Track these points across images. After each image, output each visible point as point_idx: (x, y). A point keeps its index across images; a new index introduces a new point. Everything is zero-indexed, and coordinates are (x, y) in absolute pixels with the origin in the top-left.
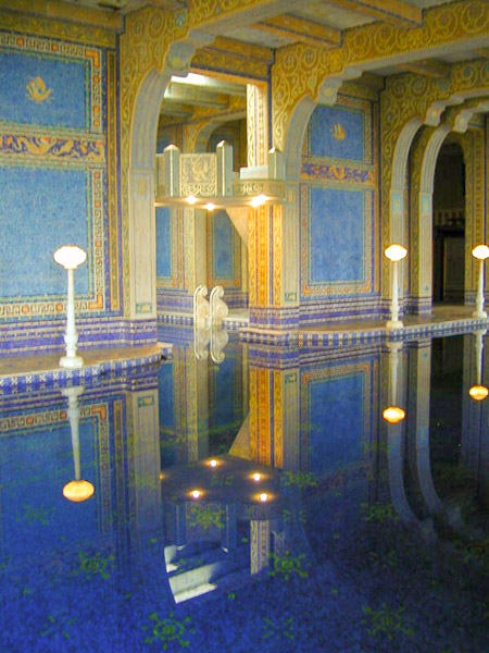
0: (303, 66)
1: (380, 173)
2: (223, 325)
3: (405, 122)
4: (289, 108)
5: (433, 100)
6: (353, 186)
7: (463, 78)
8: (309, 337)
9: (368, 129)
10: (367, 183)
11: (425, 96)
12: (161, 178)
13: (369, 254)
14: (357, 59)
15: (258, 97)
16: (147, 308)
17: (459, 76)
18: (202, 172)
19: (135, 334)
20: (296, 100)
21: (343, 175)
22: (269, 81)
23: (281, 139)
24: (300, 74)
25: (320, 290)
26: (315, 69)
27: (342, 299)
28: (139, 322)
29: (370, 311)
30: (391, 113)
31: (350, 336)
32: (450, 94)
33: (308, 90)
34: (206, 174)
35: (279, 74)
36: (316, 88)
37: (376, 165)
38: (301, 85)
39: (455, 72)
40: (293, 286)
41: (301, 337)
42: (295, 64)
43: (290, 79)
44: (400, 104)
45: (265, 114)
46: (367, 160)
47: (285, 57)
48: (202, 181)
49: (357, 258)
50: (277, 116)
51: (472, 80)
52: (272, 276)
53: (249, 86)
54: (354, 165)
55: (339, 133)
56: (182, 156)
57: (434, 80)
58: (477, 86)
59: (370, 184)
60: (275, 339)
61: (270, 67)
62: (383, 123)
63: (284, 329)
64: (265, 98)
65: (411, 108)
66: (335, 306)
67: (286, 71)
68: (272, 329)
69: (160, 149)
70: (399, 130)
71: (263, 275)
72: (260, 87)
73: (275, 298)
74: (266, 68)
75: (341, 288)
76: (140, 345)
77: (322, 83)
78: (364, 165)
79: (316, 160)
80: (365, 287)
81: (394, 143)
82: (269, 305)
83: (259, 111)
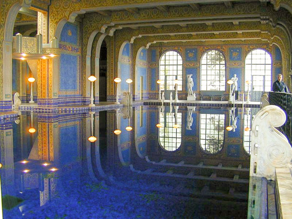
0: (63, 7)
1: (82, 50)
2: (19, 108)
3: (93, 31)
4: (57, 23)
5: (104, 24)
6: (74, 54)
7: (116, 17)
8: (64, 109)
9: (79, 33)
10: (78, 53)
11: (101, 22)
12: (14, 45)
13: (78, 80)
14: (86, 7)
15: (43, 17)
16: (9, 96)
17: (114, 16)
18: (31, 44)
19: (5, 107)
20: (60, 20)
21: (71, 49)
22: (48, 12)
23: (53, 34)
24: (62, 10)
25: (64, 93)
26: (68, 9)
27: (70, 97)
28: (6, 102)
29: (79, 102)
30: (87, 27)
31: (78, 109)
32: (111, 22)
33: (65, 16)
34: (32, 45)
35: (53, 9)
36: (69, 16)
37: (81, 47)
38: (62, 14)
39: (113, 14)
40: (56, 91)
41: (60, 109)
42: (60, 6)
43: (57, 11)
44: (91, 24)
45: (46, 24)
46: (78, 44)
47: (55, 3)
48: (31, 48)
49: (75, 81)
50: (51, 25)
51: (119, 17)
52: (48, 87)
53: (38, 12)
54: (74, 46)
55: (70, 33)
56: (23, 37)
57: (105, 16)
58: (121, 20)
59: (79, 53)
60: (51, 111)
61: (49, 6)
62: (84, 31)
63: (53, 107)
64: (46, 18)
65: (95, 26)
66: (68, 99)
67: (56, 9)
68: (48, 107)
69: (14, 35)
70: (90, 34)
71: (44, 86)
72: (44, 13)
73: (49, 95)
74: (47, 6)
75: (70, 93)
76: (6, 111)
77: (71, 15)
78: (77, 46)
79: (63, 43)
80: (78, 93)
81: (88, 38)
82: (47, 98)
83: (43, 22)
